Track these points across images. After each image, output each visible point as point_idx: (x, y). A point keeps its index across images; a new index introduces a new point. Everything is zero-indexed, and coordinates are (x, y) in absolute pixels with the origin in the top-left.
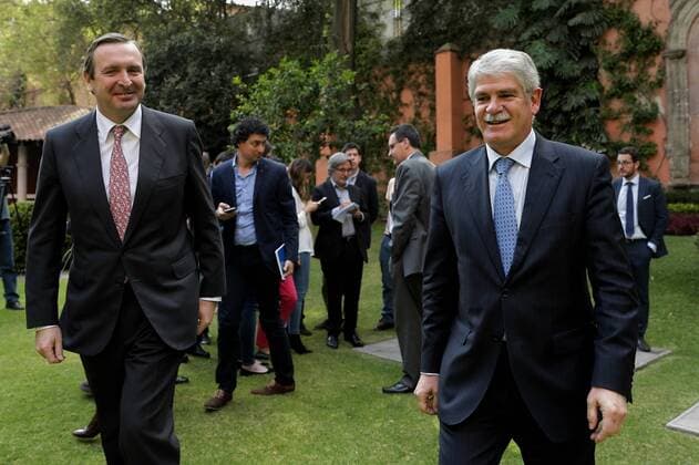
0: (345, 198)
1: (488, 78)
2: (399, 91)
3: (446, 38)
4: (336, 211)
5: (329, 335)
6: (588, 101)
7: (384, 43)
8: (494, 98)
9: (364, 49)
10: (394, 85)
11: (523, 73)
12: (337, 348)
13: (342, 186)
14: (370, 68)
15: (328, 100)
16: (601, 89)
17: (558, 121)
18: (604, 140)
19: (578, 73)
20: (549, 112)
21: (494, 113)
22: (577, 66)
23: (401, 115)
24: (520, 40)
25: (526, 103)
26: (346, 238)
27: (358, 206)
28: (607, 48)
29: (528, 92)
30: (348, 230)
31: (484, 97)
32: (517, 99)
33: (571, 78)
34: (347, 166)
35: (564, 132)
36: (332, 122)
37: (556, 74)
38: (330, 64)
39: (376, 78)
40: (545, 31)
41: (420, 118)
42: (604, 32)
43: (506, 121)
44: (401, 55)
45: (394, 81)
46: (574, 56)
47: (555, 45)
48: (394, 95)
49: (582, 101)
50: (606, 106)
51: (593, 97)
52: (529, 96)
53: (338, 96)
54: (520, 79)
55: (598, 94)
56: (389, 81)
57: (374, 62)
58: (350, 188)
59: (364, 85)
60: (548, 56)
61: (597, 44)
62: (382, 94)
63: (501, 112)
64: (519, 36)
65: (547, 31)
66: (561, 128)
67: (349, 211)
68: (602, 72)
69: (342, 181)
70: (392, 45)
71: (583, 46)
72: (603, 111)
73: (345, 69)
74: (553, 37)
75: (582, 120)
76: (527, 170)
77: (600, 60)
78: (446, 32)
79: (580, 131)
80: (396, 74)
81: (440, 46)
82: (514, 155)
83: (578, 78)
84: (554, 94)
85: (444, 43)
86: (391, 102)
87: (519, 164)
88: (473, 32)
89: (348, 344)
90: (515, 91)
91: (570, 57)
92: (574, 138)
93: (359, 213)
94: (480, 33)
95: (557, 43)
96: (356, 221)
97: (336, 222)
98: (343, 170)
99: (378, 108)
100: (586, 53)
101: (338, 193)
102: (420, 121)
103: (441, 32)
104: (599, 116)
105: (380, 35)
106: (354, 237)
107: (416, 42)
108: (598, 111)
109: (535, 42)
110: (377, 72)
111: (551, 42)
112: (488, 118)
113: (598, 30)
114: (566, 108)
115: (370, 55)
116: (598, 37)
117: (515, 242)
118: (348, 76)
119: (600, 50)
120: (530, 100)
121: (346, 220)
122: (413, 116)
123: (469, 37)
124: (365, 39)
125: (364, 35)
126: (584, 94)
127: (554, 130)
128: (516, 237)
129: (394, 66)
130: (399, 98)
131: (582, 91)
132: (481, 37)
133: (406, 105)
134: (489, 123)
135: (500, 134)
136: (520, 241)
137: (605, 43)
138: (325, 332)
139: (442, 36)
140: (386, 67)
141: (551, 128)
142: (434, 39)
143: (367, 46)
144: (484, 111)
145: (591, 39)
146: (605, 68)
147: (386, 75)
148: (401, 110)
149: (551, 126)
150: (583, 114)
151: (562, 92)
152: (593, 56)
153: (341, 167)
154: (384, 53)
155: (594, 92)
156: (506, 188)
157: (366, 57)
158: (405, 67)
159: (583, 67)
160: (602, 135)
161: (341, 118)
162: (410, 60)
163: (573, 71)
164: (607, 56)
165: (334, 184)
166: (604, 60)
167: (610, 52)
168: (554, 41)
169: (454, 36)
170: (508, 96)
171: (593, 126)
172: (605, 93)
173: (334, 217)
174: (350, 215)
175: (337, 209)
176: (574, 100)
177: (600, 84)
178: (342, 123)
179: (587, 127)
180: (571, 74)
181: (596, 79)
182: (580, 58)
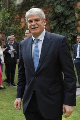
0: (12, 47)
1: (32, 16)
2: (20, 18)
3: (33, 4)
4: (9, 51)
5: (7, 83)
6: (72, 21)
7: (16, 5)
8: (34, 21)
9: (11, 7)
10: (19, 17)
11: (41, 14)
12: (9, 86)
13: (11, 45)
14: (13, 12)
15: (3, 21)
16: (76, 18)
17: (64, 27)
18: (77, 32)
19: (70, 14)
20: (62, 24)
21: (34, 26)
22: (69, 12)
23: (21, 25)
24: (54, 5)
25: (42, 22)
26: (12, 58)
27: (15, 50)
28: (77, 7)
29: (42, 19)
30: (13, 56)
31: (31, 21)
32: (40, 21)
33: (67, 15)
34: (12, 39)
35: (66, 30)
36: (4, 27)
37: (64, 14)
38: (3, 12)
39: (14, 15)
40: (60, 2)
41: (26, 26)
42: (76, 3)
43: (37, 27)
44: (21, 8)
45: (19, 16)
46: (68, 9)
47: (63, 6)
48: (19, 19)
49: (71, 21)
50: (77, 23)
51: (73, 21)
52: (43, 20)
53: (5, 20)
54: (41, 16)
55: (75, 19)
56: (18, 16)
57: (14, 10)
58: (13, 45)
59: (11, 17)
60: (62, 9)
61: (75, 6)
62: (16, 19)
63: (36, 25)
64: (53, 4)
65: (61, 2)
66: (65, 29)
67: (13, 51)
68: (76, 13)
69: (11, 43)
70: (18, 6)
71: (71, 7)
72: (76, 24)
73: (7, 13)
74: (63, 4)
75: (71, 27)
76: (42, 42)
77: (75, 10)
78: (33, 2)
79: (70, 30)
80: (20, 14)
81: (32, 6)
82: (39, 38)
83: (70, 15)
84: (63, 19)
85: (33, 5)
86: (18, 21)
87: (40, 40)
88: (41, 2)
89: (12, 85)
90: (39, 19)
91: (67, 10)
92: (68, 31)
93: (15, 51)
94: (43, 3)
95: (64, 6)
96: (14, 54)
97: (9, 54)
98: (11, 40)
99: (14, 23)
100: (72, 8)
101: (10, 46)
102: (26, 27)
103: (32, 2)
104: (75, 25)
105: (15, 3)
106: (14, 58)
107: (25, 5)
108: (75, 24)
109: (58, 5)
110: (14, 13)
111: (62, 6)
112: (32, 27)
113: (75, 2)
114: (66, 23)
115: (12, 9)
116: (75, 4)
117: (38, 63)
118: (8, 15)
119: (75, 8)
120: (43, 22)
121: (12, 53)
122: (24, 25)
123: (40, 4)
124: (11, 4)
125: (11, 3)
126: (71, 20)
127: (63, 29)
128: (38, 61)
129: (19, 11)
130: (20, 20)
131: (70, 19)
132: (43, 4)
133: (22, 22)
134: (32, 28)
135: (36, 31)
136: (40, 62)
137: (77, 6)
138: (6, 82)
139: (32, 4)
140: (17, 12)
141: (62, 29)
142: (30, 4)
143: (12, 6)
144: (31, 25)
145: (73, 5)
146: (77, 12)
147: (17, 14)
148: (21, 24)
149: (62, 28)
150: (71, 25)
151: (65, 19)
152: (74, 9)
153: (10, 40)
154: (16, 8)
155: (74, 19)
156: (37, 47)
157: (11, 9)
158: (22, 12)
159: (71, 12)
160: (76, 31)
161: (6, 26)
162: (23, 10)
163: (68, 13)
164: (77, 9)
165: (9, 44)
166: (77, 10)
167: (78, 8)
168: (63, 5)
169: (35, 3)
170: (37, 20)
171: (73, 28)
172: (77, 19)
173: (9, 53)
174: (13, 52)
175: (10, 50)
176: (68, 21)
177: (75, 17)
178: (7, 27)
179: (72, 29)
180: (68, 14)
181: (74, 15)
182: (70, 10)
